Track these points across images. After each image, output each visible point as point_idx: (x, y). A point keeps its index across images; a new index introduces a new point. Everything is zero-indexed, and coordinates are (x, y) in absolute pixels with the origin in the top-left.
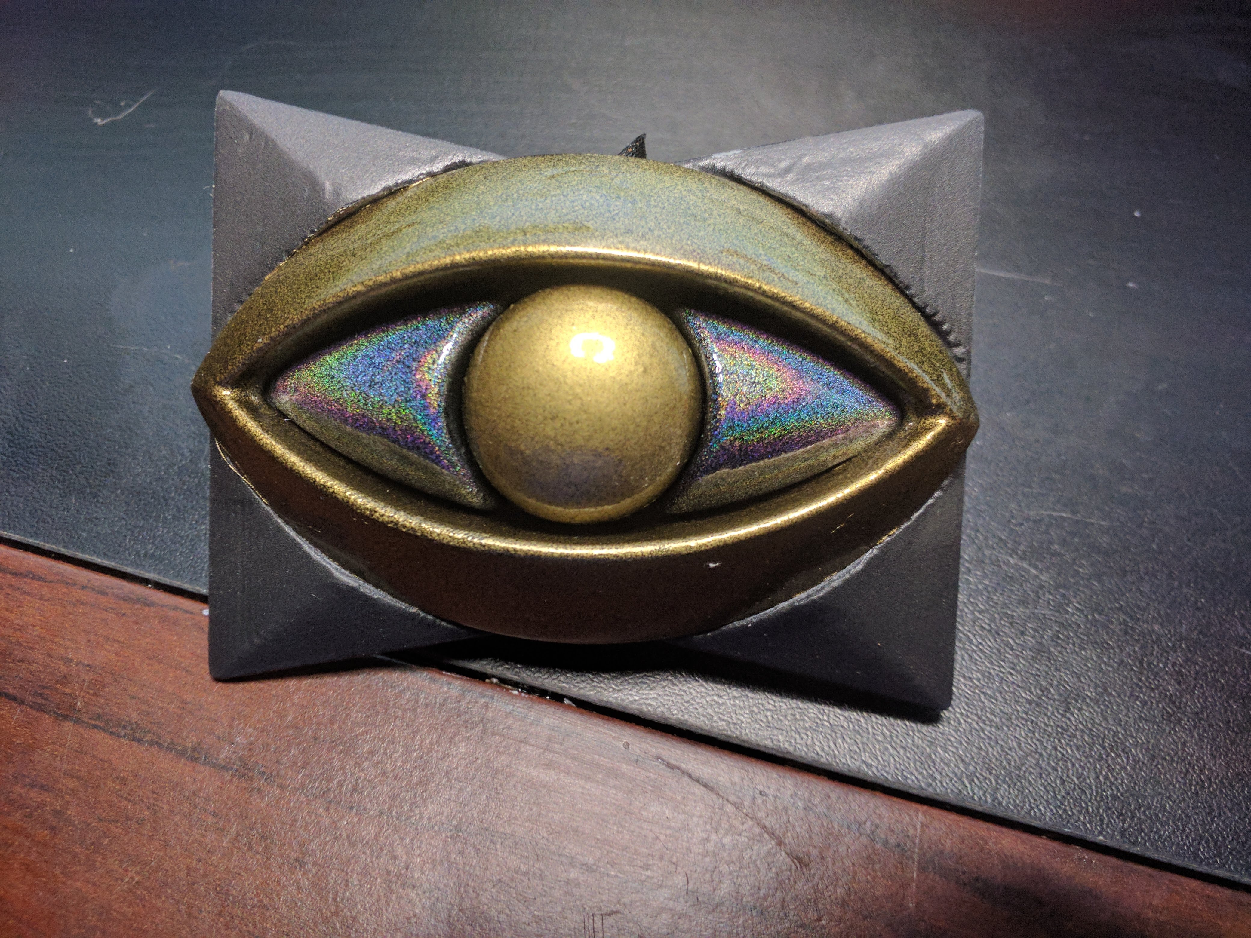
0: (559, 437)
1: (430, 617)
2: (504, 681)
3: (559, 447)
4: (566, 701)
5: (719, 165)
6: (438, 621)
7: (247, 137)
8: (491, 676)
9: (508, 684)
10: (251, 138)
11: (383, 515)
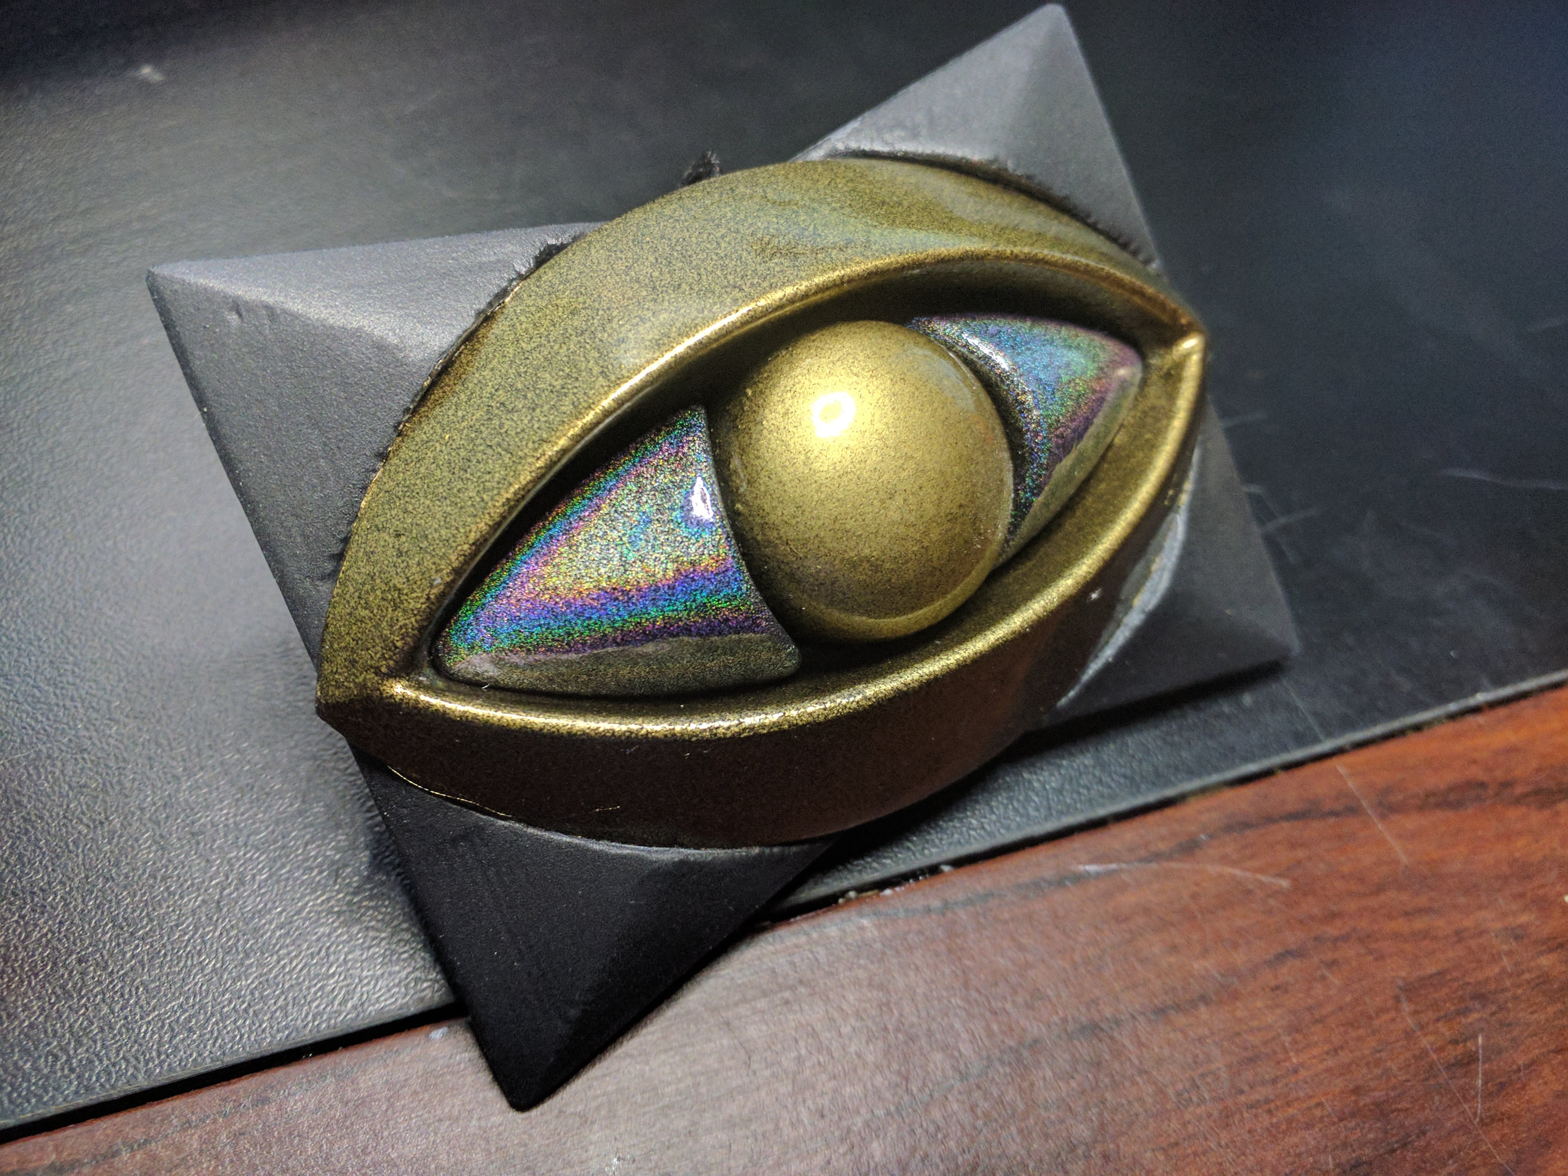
0: (906, 516)
1: (776, 850)
2: (861, 889)
3: (912, 529)
4: (946, 868)
5: (841, 146)
6: (786, 849)
7: (233, 318)
8: (843, 893)
9: (867, 890)
10: (240, 315)
11: (729, 728)
